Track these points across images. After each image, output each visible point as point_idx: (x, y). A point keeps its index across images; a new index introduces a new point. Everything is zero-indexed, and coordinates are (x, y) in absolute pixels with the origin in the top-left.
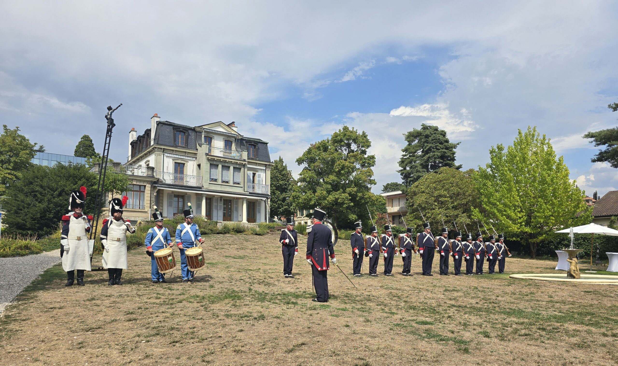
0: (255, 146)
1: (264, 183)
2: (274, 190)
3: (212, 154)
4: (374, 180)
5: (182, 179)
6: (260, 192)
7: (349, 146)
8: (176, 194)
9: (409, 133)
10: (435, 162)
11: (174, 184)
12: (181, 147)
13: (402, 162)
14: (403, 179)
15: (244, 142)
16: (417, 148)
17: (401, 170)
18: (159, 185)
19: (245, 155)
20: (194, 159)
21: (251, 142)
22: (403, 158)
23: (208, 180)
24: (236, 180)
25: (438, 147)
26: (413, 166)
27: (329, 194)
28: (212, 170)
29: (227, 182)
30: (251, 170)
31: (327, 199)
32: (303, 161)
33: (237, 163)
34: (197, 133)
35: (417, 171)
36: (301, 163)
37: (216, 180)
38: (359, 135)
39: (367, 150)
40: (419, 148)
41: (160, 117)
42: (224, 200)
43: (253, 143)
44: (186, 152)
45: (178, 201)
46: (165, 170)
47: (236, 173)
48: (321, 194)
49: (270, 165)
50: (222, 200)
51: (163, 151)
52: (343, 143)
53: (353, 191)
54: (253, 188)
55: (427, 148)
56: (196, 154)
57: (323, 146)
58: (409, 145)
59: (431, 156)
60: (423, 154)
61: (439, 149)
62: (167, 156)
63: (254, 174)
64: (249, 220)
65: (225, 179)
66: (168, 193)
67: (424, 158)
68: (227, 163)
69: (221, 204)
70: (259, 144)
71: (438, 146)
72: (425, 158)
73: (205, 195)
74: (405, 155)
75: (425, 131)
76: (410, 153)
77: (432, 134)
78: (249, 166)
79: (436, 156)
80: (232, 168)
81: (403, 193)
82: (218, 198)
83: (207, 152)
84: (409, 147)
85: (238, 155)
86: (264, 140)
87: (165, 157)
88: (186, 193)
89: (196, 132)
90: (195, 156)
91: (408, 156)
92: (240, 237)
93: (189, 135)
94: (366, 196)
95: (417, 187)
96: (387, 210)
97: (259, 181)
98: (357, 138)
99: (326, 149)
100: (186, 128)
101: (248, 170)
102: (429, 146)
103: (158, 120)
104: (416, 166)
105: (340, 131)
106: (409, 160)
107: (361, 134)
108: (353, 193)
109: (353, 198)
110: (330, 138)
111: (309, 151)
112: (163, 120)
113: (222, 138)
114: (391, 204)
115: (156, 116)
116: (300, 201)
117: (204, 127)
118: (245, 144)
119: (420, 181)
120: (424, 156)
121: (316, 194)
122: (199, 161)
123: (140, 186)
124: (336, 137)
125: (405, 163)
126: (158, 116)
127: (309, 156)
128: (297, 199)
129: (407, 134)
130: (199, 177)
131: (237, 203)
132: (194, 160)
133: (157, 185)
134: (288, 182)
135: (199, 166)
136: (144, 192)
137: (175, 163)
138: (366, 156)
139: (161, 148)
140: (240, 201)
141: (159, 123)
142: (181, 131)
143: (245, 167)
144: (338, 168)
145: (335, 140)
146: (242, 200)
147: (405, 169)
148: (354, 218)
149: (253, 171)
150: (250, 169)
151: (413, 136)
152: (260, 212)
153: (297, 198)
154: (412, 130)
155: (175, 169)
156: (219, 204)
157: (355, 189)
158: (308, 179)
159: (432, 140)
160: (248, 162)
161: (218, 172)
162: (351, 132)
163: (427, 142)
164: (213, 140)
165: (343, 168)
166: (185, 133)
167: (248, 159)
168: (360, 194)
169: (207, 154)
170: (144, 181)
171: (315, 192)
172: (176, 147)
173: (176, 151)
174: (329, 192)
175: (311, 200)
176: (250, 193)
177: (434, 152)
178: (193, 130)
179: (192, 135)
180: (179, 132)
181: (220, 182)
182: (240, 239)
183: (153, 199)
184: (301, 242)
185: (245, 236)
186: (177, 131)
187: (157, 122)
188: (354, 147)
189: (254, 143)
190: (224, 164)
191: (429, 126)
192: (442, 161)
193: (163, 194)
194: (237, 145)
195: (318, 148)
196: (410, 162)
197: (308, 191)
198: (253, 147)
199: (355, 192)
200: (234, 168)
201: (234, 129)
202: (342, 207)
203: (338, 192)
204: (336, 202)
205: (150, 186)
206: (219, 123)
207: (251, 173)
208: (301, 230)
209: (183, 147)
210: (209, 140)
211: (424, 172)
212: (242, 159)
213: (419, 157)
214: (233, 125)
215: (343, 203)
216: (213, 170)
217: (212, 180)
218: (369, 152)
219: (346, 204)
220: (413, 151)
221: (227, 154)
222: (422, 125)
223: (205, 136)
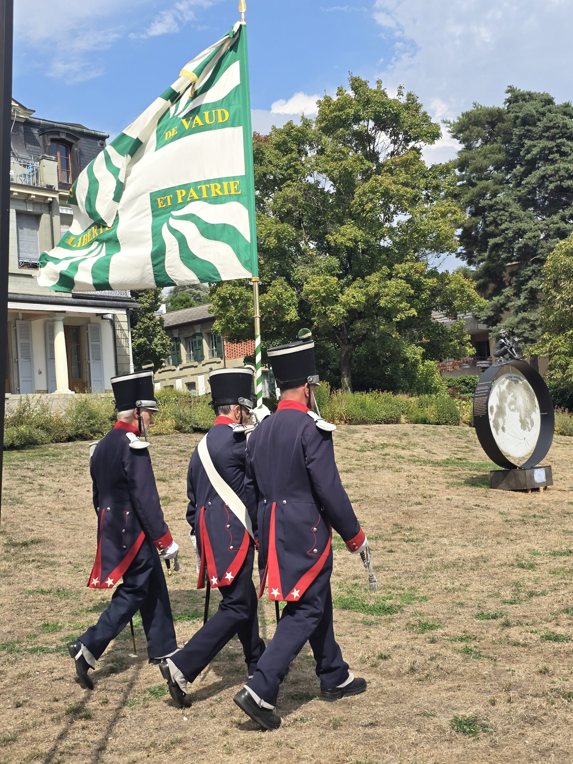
19: (50, 172)
25: (563, 149)
35: (512, 218)
55: (535, 151)
58: (466, 149)
59: (549, 172)
67: (527, 179)
71: (563, 144)
75: (521, 107)
76: (472, 170)
77: (544, 114)
79: (562, 173)
84: (467, 155)
102: (541, 146)
106: (475, 190)
124: (342, 107)
129: (456, 120)
143: (55, 210)
159: (547, 129)
177: (553, 162)
191: (529, 94)
212: (43, 184)
222: (508, 92)
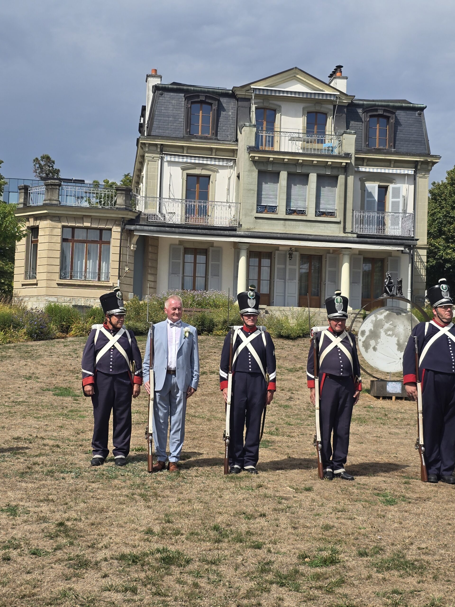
0: (386, 119)
1: (410, 210)
3: (276, 149)
5: (204, 211)
6: (395, 232)
8: (188, 246)
11: (184, 223)
12: (201, 138)
18: (138, 227)
19: (350, 143)
20: (231, 164)
21: (376, 110)
23: (252, 210)
29: (302, 213)
30: (370, 180)
33: (326, 165)
34: (240, 102)
37: (273, 209)
42: (303, 257)
43: (381, 112)
44: (211, 149)
45: (195, 263)
46: (165, 194)
47: (325, 189)
50: (298, 257)
51: (161, 151)
54: (379, 223)
56: (234, 151)
62: (170, 162)
63: (383, 190)
65: (297, 204)
66: (171, 245)
68: (302, 165)
69: (295, 267)
70: (401, 113)
78: (359, 169)
80: (313, 178)
82: (286, 251)
83: (253, 144)
85: (337, 142)
87: (166, 164)
88: (211, 243)
89: (238, 100)
90: (232, 156)
93: (221, 108)
97: (395, 205)
100: (213, 93)
103: (157, 82)
113: (300, 107)
117: (252, 86)
118: (361, 116)
122: (238, 167)
123: (101, 230)
126: (157, 74)
130: (238, 202)
131: (335, 264)
132: (231, 167)
133: (132, 227)
135: (238, 177)
136: (108, 243)
137: (188, 175)
139: (156, 145)
141: (156, 88)
142: (202, 102)
143: (350, 172)
146: (338, 254)
149: (380, 181)
150: (369, 177)
155: (187, 190)
156: (288, 267)
161: (279, 191)
164: (278, 116)
166: (211, 104)
167: (359, 151)
169: (252, 150)
170: (107, 220)
172: (191, 138)
173: (189, 148)
176: (359, 236)
178: (231, 94)
179: (229, 107)
180: (199, 105)
181: (281, 213)
183: (128, 258)
186: (193, 102)
187: (154, 86)
189: (385, 111)
190: (293, 170)
193: (156, 247)
194: (337, 122)
198: (382, 120)
200: (319, 176)
205: (119, 229)
206: (293, 73)
207: (371, 186)
209: (206, 138)
210: (268, 116)
212: (342, 153)
214: (337, 74)
216: (266, 186)
217: (263, 209)
221: (309, 145)
223: (256, 108)
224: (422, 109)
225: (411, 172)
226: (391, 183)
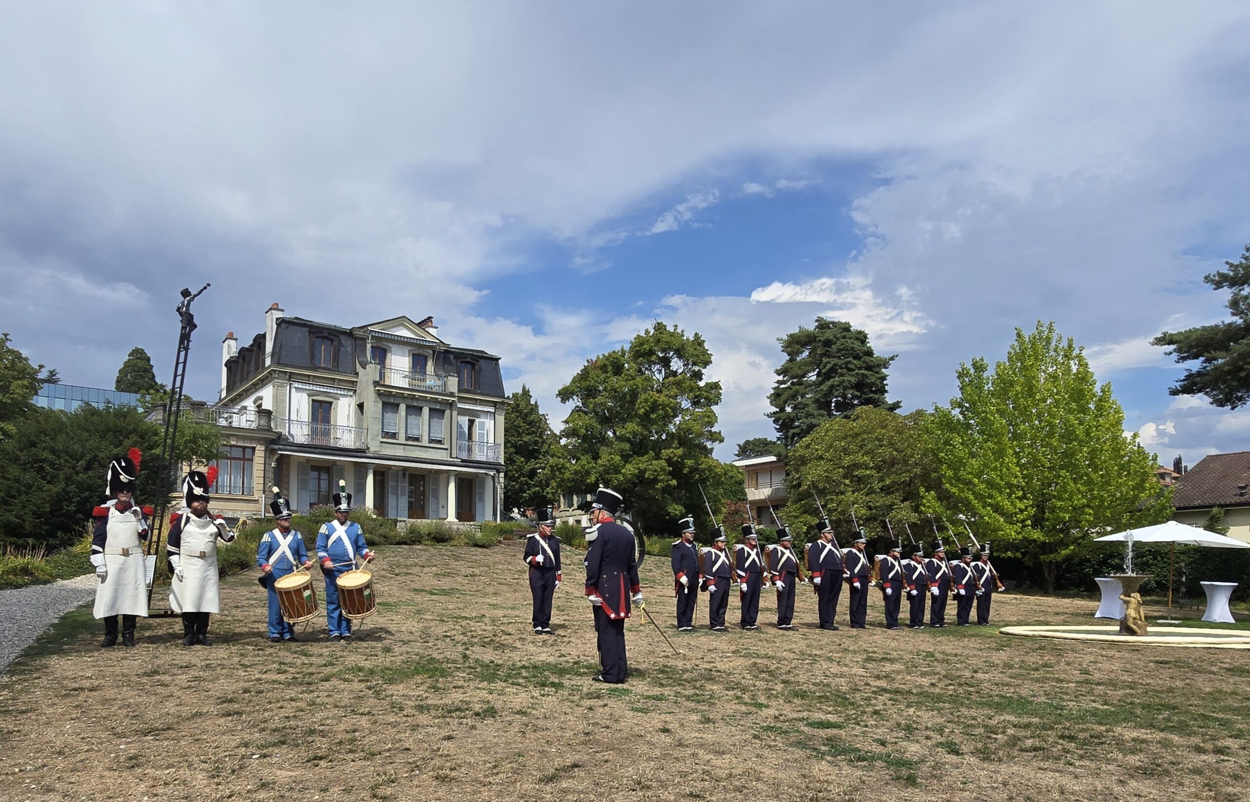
0: (473, 365)
1: (491, 440)
2: (511, 454)
3: (386, 383)
4: (719, 433)
5: (327, 433)
6: (483, 459)
7: (666, 362)
8: (314, 464)
9: (791, 336)
10: (844, 396)
11: (310, 443)
12: (325, 369)
13: (777, 397)
14: (779, 430)
15: (452, 357)
16: (808, 368)
17: (775, 413)
18: (281, 447)
19: (453, 384)
20: (351, 393)
21: (466, 358)
22: (778, 387)
23: (378, 435)
24: (436, 435)
25: (850, 366)
26: (799, 403)
27: (626, 462)
28: (386, 415)
29: (417, 439)
30: (465, 415)
31: (623, 471)
32: (572, 393)
33: (436, 401)
34: (358, 341)
35: (809, 415)
36: (568, 399)
37: (394, 436)
38: (688, 339)
39: (703, 371)
40: (810, 368)
41: (283, 310)
42: (411, 476)
43: (469, 360)
44: (334, 379)
45: (319, 479)
46: (293, 417)
47: (435, 421)
48: (609, 461)
49: (503, 403)
50: (407, 475)
51: (290, 378)
52: (654, 358)
53: (675, 455)
54: (470, 450)
55: (827, 367)
56: (354, 383)
57: (612, 363)
58: (791, 360)
59: (835, 383)
60: (820, 379)
61: (852, 370)
62: (298, 389)
63: (471, 423)
64: (460, 516)
65: (413, 432)
66: (298, 463)
67: (822, 387)
68: (417, 399)
69: (405, 485)
70: (482, 361)
71: (850, 362)
72: (824, 387)
73: (372, 467)
74: (784, 382)
75: (823, 333)
76: (792, 377)
77: (838, 339)
78: (460, 405)
79: (846, 384)
80: (426, 411)
81: (779, 461)
82: (398, 471)
83: (378, 379)
84: (790, 365)
85: (439, 383)
86: (491, 352)
87: (293, 390)
88: (334, 463)
89: (355, 339)
90: (352, 387)
91: (789, 384)
92: (443, 552)
93: (341, 344)
94: (703, 466)
95: (808, 446)
96: (746, 495)
97: (481, 436)
98: (682, 346)
99: (618, 369)
100: (335, 330)
101: (458, 414)
102: (832, 363)
103: (280, 315)
104: (806, 405)
105: (647, 332)
106: (791, 392)
107: (691, 339)
108: (675, 459)
109: (676, 469)
110: (627, 347)
111: (585, 374)
112: (288, 315)
113: (407, 349)
114: (754, 482)
115: (275, 307)
116: (567, 475)
117: (369, 328)
118: (454, 361)
119: (813, 434)
120: (821, 383)
121: (600, 462)
122: (360, 398)
123: (244, 448)
124: (642, 344)
125: (784, 397)
126: (280, 307)
127: (584, 384)
128: (560, 473)
129: (786, 338)
130: (360, 427)
131: (436, 482)
132: (351, 396)
133: (276, 447)
134: (541, 436)
135: (361, 406)
136: (252, 460)
137: (313, 401)
138: (702, 384)
139: (285, 373)
140: (442, 477)
141: (281, 322)
142: (324, 338)
143: (454, 408)
144: (643, 407)
145: (637, 351)
146: (445, 475)
147: (782, 410)
148: (677, 513)
149: (469, 415)
150: (462, 412)
151: (798, 343)
152: (482, 499)
153: (559, 470)
154: (796, 330)
155: (313, 414)
156: (400, 484)
157: (680, 452)
158: (583, 431)
159: (839, 351)
160: (460, 398)
161: (399, 420)
162: (672, 335)
163: (827, 354)
164: (389, 355)
165: (654, 407)
166: (332, 340)
167: (460, 391)
168: (690, 462)
169: (376, 383)
170: (252, 439)
171: (596, 457)
172: (315, 368)
173: (314, 376)
174: (626, 458)
175: (588, 473)
176: (463, 461)
177: (842, 375)
178: (350, 334)
179: (348, 345)
180: (321, 340)
181: (402, 439)
182: (443, 555)
183: (270, 475)
184: (568, 562)
185: (452, 548)
186: (317, 337)
187: (277, 319)
188: (676, 365)
189: (472, 359)
190: (410, 403)
191: (833, 323)
192: (859, 394)
193: (289, 464)
194: (436, 366)
195: (604, 368)
196: (794, 397)
197: (583, 455)
198: (469, 366)
199: (680, 457)
200: (431, 409)
201: (431, 330)
202: (654, 488)
203: (645, 458)
204: (640, 478)
205: (263, 448)
206: (402, 321)
207: (464, 420)
208: (567, 537)
209: (329, 369)
210: (380, 354)
211: (823, 416)
212: (448, 391)
213: (810, 386)
214: (430, 324)
215: (655, 481)
216: (389, 416)
217: (386, 435)
218: (709, 375)
219: (662, 481)
220: (800, 372)
221: (416, 382)
222: (817, 321)
223: (372, 347)
224: (497, 359)
225: (492, 410)
226: (478, 417)
